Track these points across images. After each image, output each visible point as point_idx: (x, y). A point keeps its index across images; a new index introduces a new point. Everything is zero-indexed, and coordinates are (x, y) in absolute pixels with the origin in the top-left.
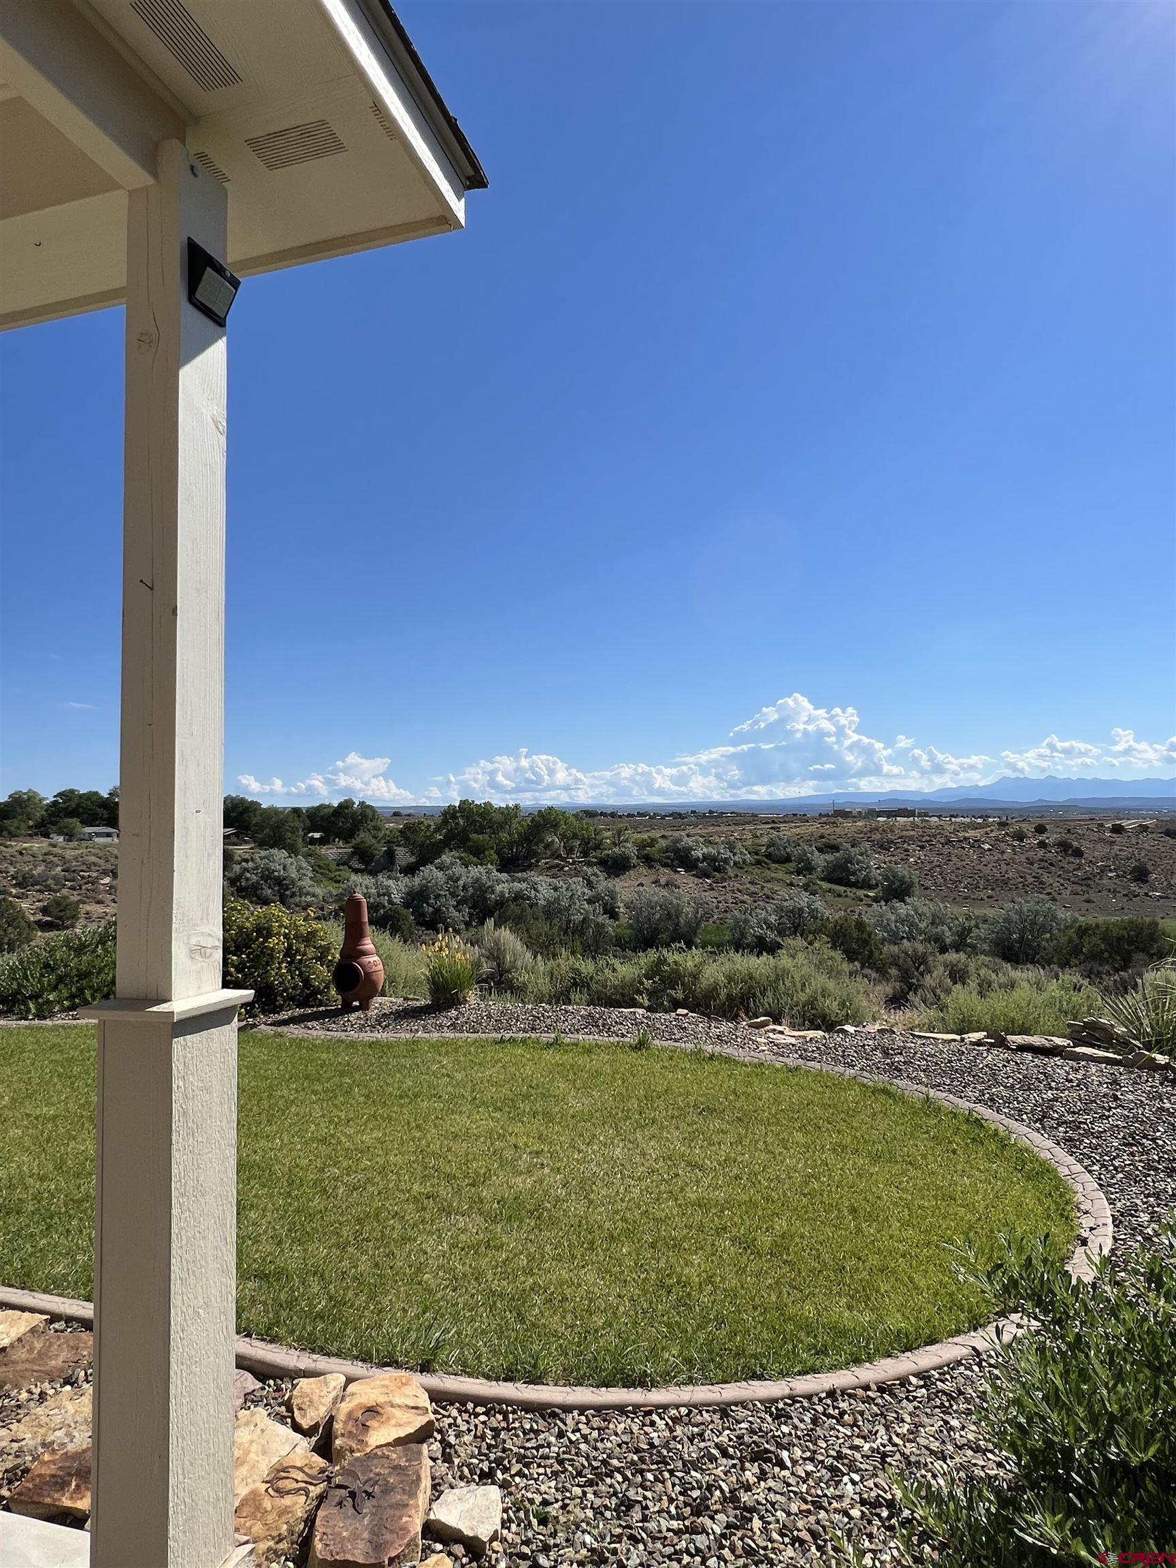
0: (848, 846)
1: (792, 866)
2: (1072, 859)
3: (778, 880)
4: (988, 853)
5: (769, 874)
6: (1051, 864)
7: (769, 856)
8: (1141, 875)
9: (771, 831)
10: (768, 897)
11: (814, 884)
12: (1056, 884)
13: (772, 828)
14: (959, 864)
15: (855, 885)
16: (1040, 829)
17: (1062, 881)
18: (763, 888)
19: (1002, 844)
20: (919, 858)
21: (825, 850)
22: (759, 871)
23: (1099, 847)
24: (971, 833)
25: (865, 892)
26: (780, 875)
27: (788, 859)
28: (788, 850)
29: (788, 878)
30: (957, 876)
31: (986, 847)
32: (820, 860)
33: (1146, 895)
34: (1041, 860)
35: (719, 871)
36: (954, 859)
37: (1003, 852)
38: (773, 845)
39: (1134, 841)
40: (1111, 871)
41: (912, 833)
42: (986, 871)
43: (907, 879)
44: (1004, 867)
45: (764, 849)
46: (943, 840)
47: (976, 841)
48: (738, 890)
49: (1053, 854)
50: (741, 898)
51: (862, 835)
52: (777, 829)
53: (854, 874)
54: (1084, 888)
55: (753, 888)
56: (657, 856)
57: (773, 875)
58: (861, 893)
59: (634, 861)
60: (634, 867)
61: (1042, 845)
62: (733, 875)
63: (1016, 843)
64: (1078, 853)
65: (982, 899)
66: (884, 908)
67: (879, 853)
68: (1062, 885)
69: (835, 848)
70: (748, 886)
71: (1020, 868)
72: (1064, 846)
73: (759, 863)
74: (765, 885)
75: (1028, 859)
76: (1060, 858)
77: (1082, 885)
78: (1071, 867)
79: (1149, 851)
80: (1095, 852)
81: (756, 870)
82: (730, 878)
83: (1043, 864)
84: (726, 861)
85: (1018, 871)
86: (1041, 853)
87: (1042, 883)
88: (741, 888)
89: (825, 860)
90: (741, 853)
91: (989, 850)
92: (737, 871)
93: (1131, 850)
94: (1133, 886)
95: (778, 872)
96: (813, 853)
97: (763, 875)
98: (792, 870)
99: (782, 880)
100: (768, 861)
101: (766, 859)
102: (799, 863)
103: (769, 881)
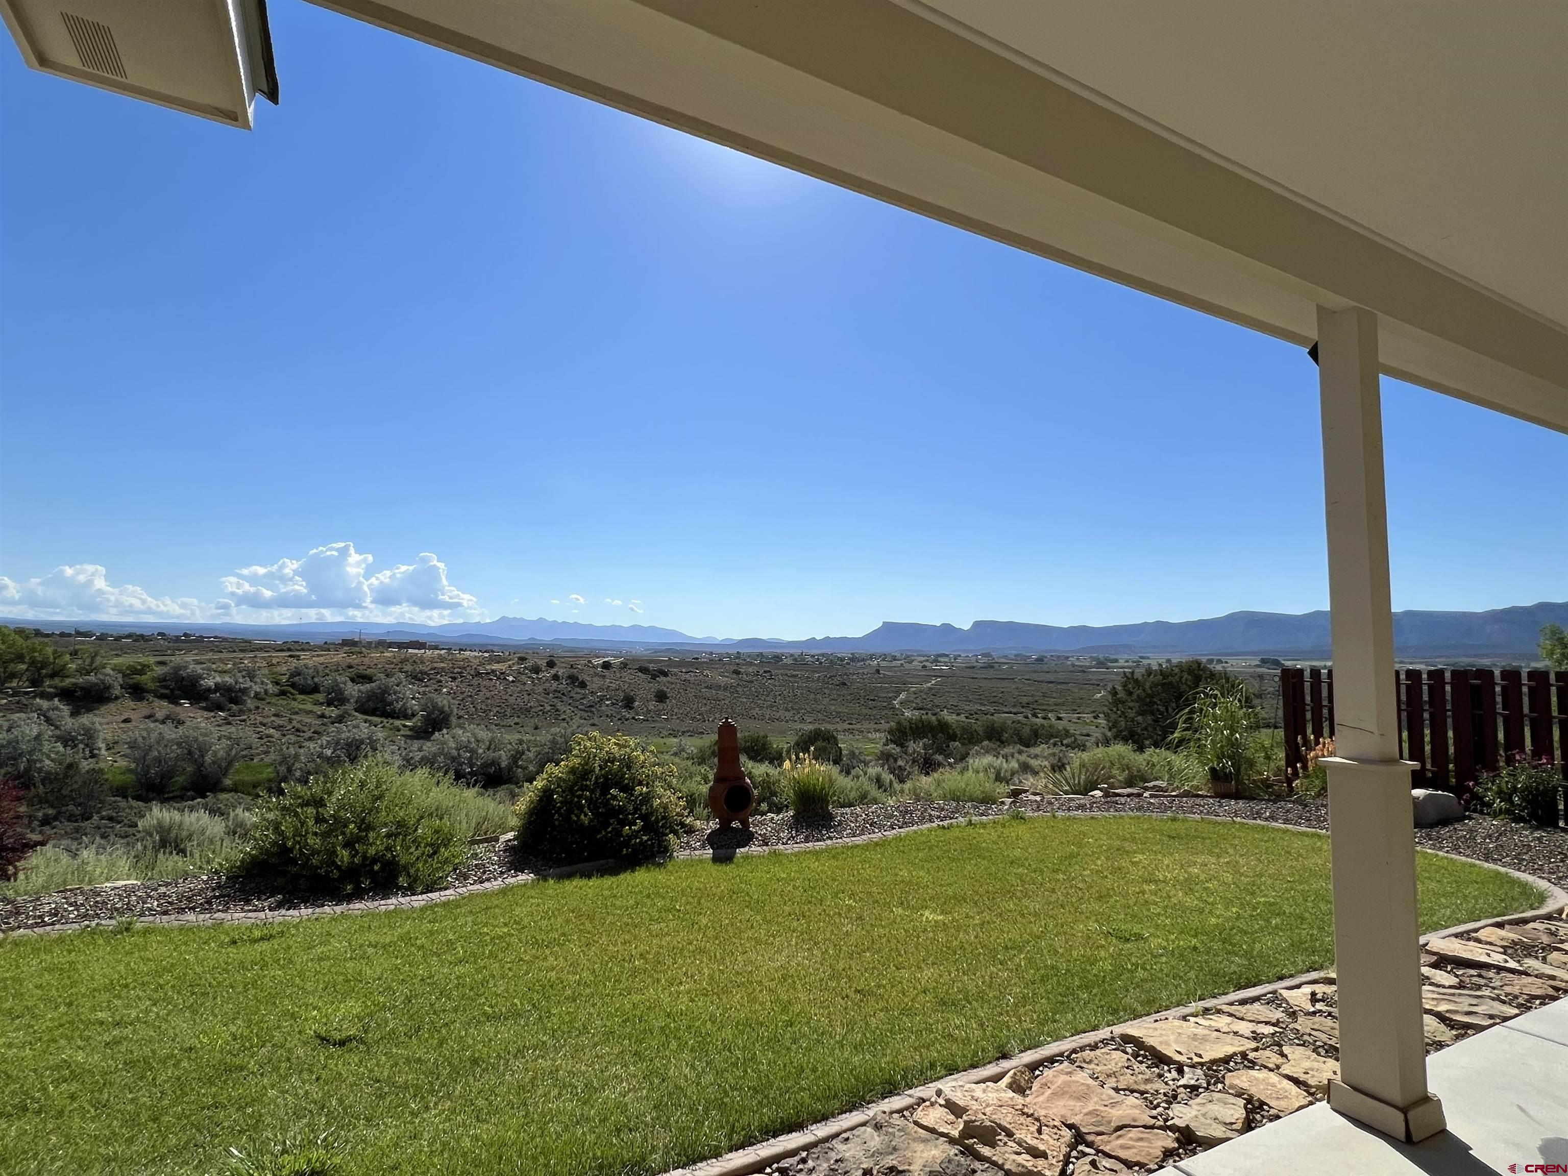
0: (382, 676)
1: (321, 697)
2: (578, 690)
3: (308, 712)
4: (512, 684)
5: (295, 704)
6: (563, 694)
7: (293, 685)
8: (629, 702)
9: (290, 659)
10: (298, 730)
11: (350, 715)
13: (291, 656)
14: (488, 694)
15: (393, 715)
16: (551, 664)
17: (572, 708)
18: (290, 721)
19: (523, 677)
20: (452, 689)
21: (357, 680)
22: (284, 702)
23: (595, 679)
24: (495, 667)
25: (403, 722)
26: (309, 707)
27: (315, 690)
28: (316, 680)
29: (319, 710)
30: (487, 706)
31: (511, 678)
32: (353, 690)
33: (633, 718)
34: (555, 691)
35: (236, 703)
36: (483, 689)
37: (524, 684)
38: (299, 675)
39: (618, 675)
40: (607, 700)
41: (442, 665)
42: (512, 700)
43: (446, 709)
44: (526, 697)
45: (284, 679)
46: (472, 672)
47: (502, 673)
48: (261, 723)
49: (563, 685)
50: (267, 732)
51: (393, 666)
52: (298, 658)
53: (391, 704)
55: (279, 722)
56: (151, 686)
57: (301, 706)
58: (398, 723)
59: (117, 691)
60: (117, 698)
61: (556, 677)
62: (252, 707)
63: (535, 676)
64: (583, 685)
65: (510, 726)
66: (446, 736)
67: (413, 684)
69: (369, 679)
70: (273, 718)
71: (539, 698)
72: (572, 679)
73: (283, 693)
74: (293, 717)
75: (545, 690)
76: (569, 689)
77: (587, 711)
78: (578, 697)
79: (630, 683)
80: (594, 684)
81: (281, 702)
82: (251, 710)
83: (557, 694)
84: (244, 691)
85: (538, 701)
86: (555, 684)
87: (557, 710)
88: (265, 721)
89: (359, 691)
90: (262, 683)
91: (513, 681)
92: (257, 703)
93: (618, 682)
94: (624, 712)
95: (306, 703)
96: (345, 683)
97: (289, 707)
98: (321, 701)
99: (311, 712)
100: (292, 691)
101: (290, 689)
102: (330, 694)
103: (297, 713)
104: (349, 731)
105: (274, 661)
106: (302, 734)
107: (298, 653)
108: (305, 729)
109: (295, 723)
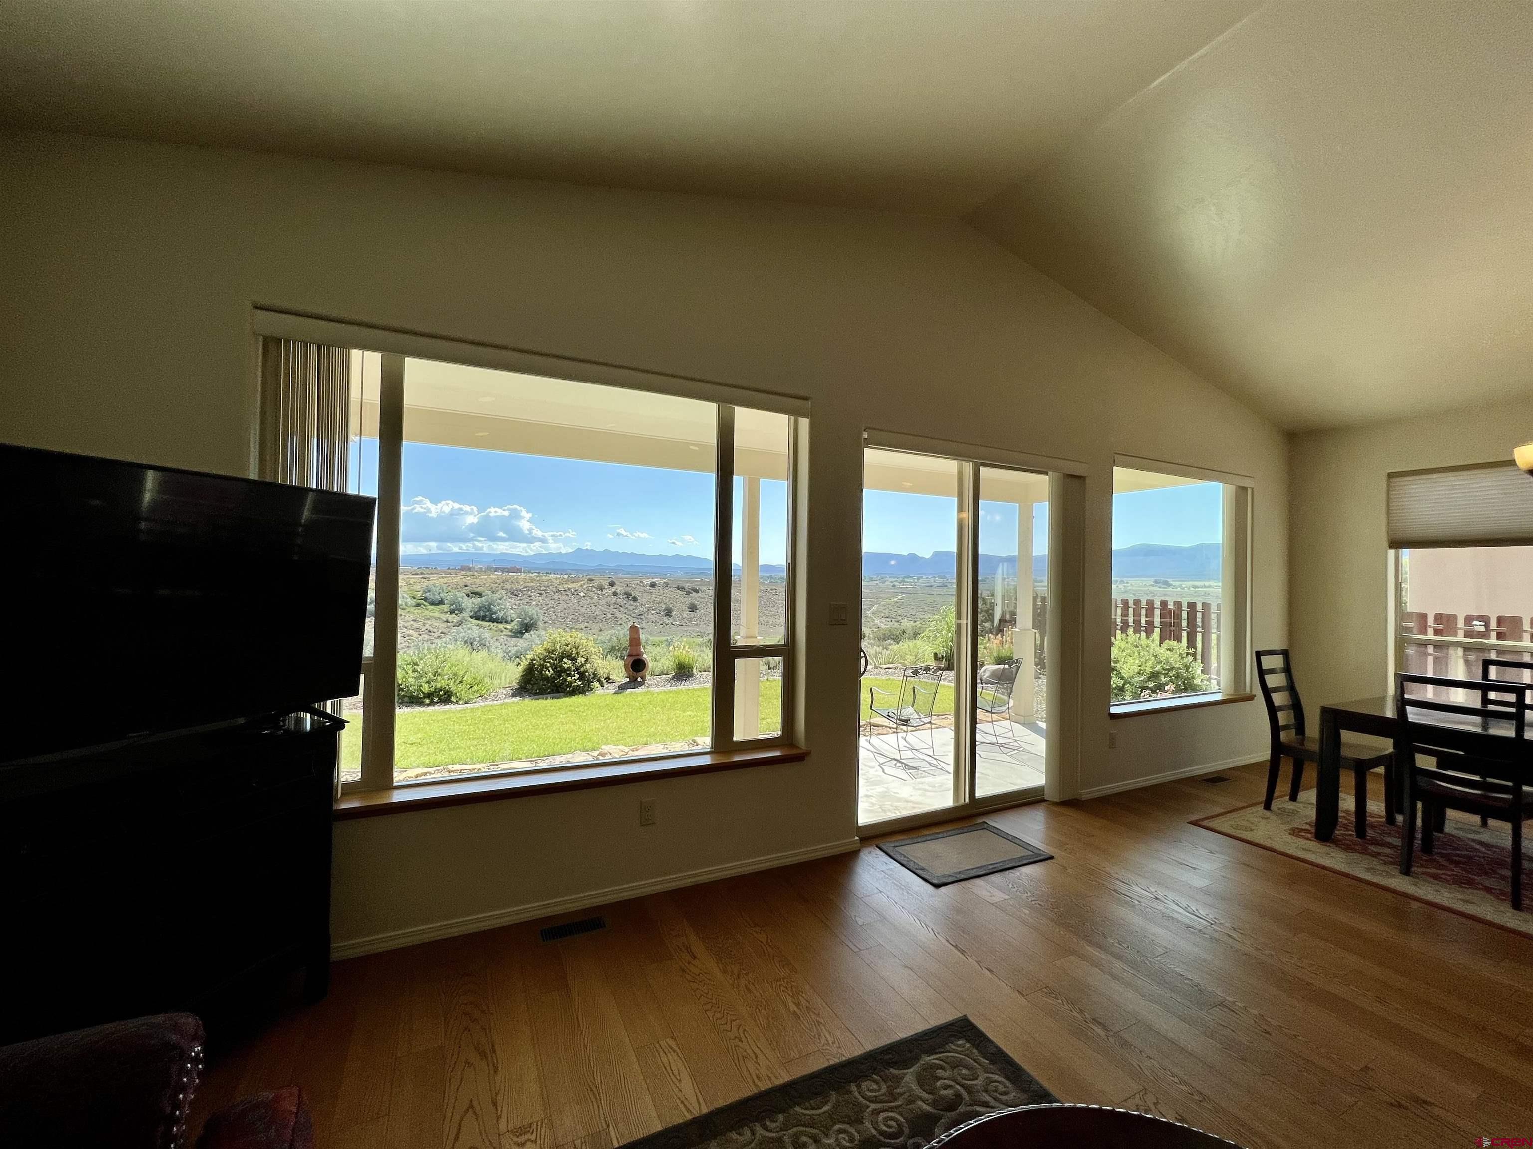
0: (489, 593)
1: (445, 608)
2: (632, 603)
3: (437, 619)
4: (583, 599)
5: (427, 613)
6: (620, 606)
7: (425, 599)
8: (668, 613)
9: (423, 580)
10: (430, 632)
11: (466, 621)
12: (624, 618)
13: (423, 578)
14: (565, 606)
15: (497, 621)
16: (612, 584)
17: (627, 617)
18: (424, 625)
19: (591, 593)
20: (539, 602)
21: (471, 595)
22: (420, 611)
23: (644, 595)
24: (571, 586)
25: (505, 626)
26: (437, 615)
27: (441, 602)
28: (442, 595)
29: (444, 617)
30: (565, 614)
31: (582, 594)
32: (470, 604)
33: (672, 624)
34: (615, 604)
36: (562, 602)
37: (592, 599)
38: (429, 592)
39: (662, 592)
40: (653, 610)
41: (532, 584)
42: (583, 610)
43: (535, 617)
44: (593, 608)
45: (419, 595)
46: (554, 590)
47: (576, 591)
49: (621, 600)
50: (408, 632)
51: (496, 585)
52: (428, 579)
53: (495, 613)
54: (639, 620)
55: (416, 625)
57: (431, 614)
58: (501, 626)
61: (615, 594)
63: (600, 593)
64: (635, 599)
65: (582, 629)
66: (533, 636)
67: (511, 598)
68: (628, 619)
69: (479, 595)
70: (412, 623)
71: (603, 608)
72: (628, 595)
73: (418, 605)
74: (426, 622)
75: (607, 603)
76: (625, 602)
78: (631, 608)
79: (670, 598)
80: (643, 599)
83: (616, 606)
85: (602, 611)
86: (614, 599)
87: (616, 618)
88: (406, 625)
89: (473, 603)
91: (584, 597)
93: (661, 598)
94: (665, 619)
95: (435, 611)
96: (462, 598)
97: (423, 615)
98: (446, 610)
99: (439, 618)
100: (425, 603)
101: (423, 602)
102: (452, 606)
103: (428, 619)
104: (465, 632)
105: (411, 582)
106: (433, 634)
107: (427, 576)
108: (435, 630)
109: (427, 626)
